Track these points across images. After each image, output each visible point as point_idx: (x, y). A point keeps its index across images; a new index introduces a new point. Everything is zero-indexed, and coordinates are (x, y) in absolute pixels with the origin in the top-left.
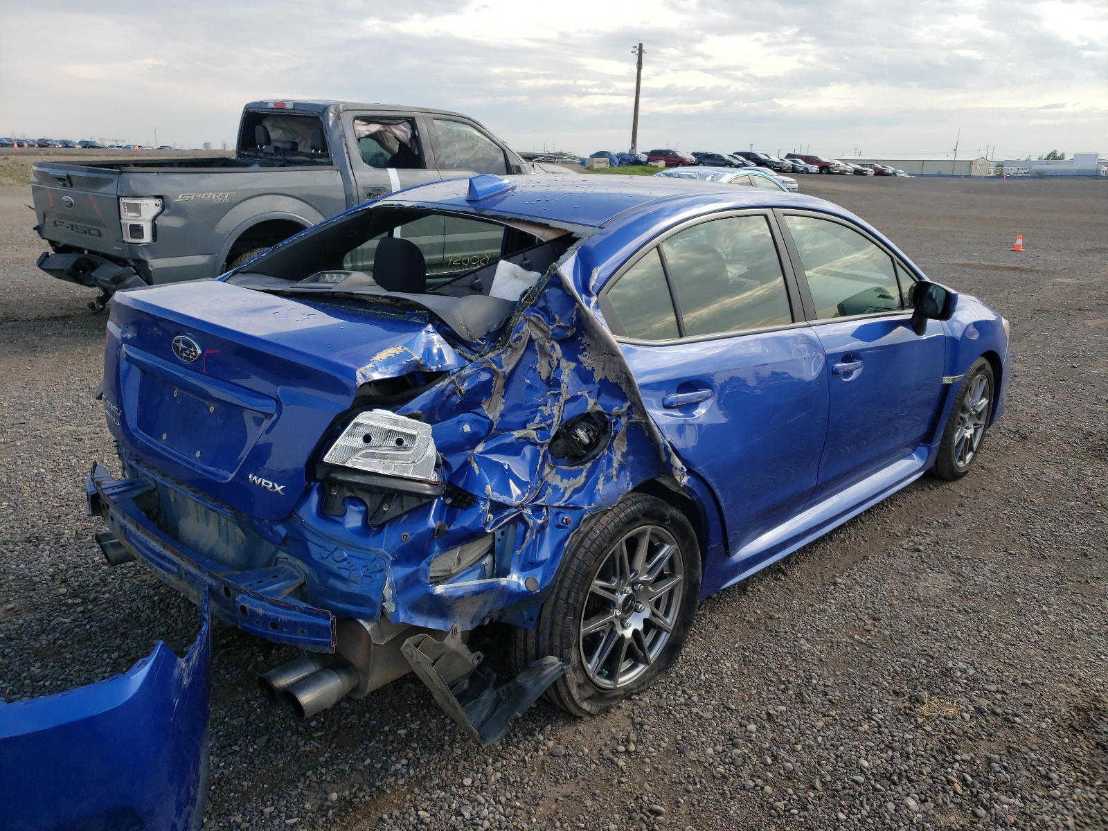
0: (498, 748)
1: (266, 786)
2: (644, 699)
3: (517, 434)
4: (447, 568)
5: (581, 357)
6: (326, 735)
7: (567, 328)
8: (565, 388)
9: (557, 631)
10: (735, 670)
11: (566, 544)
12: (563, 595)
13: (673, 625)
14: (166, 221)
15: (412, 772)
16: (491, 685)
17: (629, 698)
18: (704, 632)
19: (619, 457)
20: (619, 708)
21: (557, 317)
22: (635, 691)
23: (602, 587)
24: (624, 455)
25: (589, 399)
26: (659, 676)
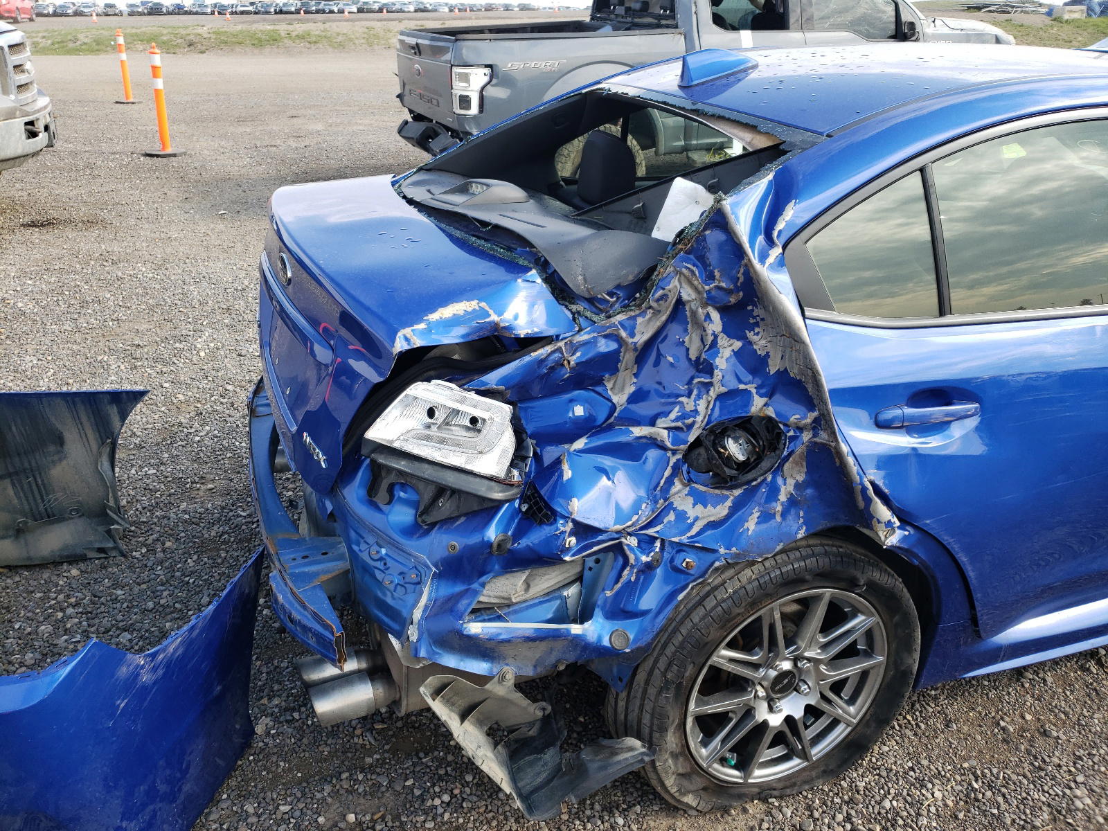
0: (563, 816)
1: (299, 775)
2: (784, 809)
3: (638, 431)
4: (505, 594)
5: (750, 335)
6: (388, 729)
7: (729, 292)
8: (720, 377)
9: (648, 706)
10: (946, 805)
11: (681, 597)
12: (662, 665)
13: (858, 718)
14: (494, 92)
15: (447, 816)
16: (559, 743)
17: (764, 800)
18: (923, 726)
19: (791, 488)
20: (745, 811)
21: (717, 273)
22: (776, 793)
23: (732, 660)
24: (797, 486)
25: (756, 397)
26: (821, 781)
